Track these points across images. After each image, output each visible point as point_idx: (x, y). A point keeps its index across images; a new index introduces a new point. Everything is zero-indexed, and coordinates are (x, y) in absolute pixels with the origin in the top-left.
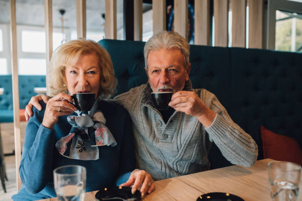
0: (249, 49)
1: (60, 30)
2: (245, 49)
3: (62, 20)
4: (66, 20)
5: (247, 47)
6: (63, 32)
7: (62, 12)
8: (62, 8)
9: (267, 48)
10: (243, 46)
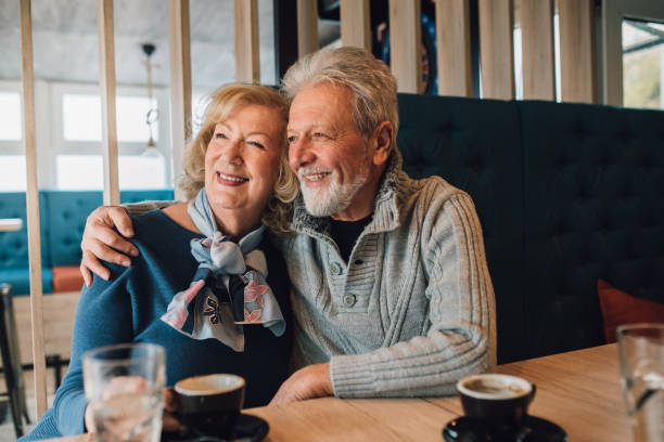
0: (563, 105)
1: (145, 91)
2: (554, 102)
3: (149, 68)
4: (158, 66)
5: (559, 100)
6: (150, 96)
7: (149, 49)
8: (147, 39)
9: (606, 102)
10: (549, 98)
